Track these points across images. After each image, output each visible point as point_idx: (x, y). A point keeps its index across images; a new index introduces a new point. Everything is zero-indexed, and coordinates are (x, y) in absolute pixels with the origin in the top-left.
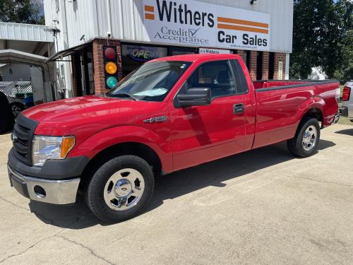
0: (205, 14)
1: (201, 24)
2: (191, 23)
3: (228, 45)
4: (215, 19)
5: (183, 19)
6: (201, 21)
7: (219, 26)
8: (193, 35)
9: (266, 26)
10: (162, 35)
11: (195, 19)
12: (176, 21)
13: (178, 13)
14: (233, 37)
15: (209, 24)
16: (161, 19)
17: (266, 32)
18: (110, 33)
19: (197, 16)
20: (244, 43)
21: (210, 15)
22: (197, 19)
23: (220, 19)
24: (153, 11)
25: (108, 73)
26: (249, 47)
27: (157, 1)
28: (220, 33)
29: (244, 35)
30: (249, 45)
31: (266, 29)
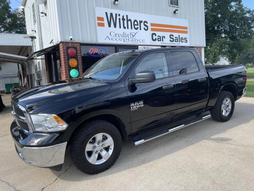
0: (142, 21)
1: (139, 29)
2: (132, 28)
5: (126, 25)
6: (139, 26)
7: (152, 30)
8: (133, 36)
9: (186, 28)
10: (110, 38)
11: (134, 25)
12: (120, 27)
13: (121, 21)
14: (163, 37)
15: (144, 28)
16: (110, 26)
17: (186, 32)
18: (71, 37)
19: (136, 23)
21: (145, 22)
22: (136, 25)
23: (152, 25)
24: (103, 20)
25: (71, 67)
26: (175, 44)
27: (106, 13)
28: (153, 34)
29: (171, 35)
30: (174, 42)
31: (186, 30)
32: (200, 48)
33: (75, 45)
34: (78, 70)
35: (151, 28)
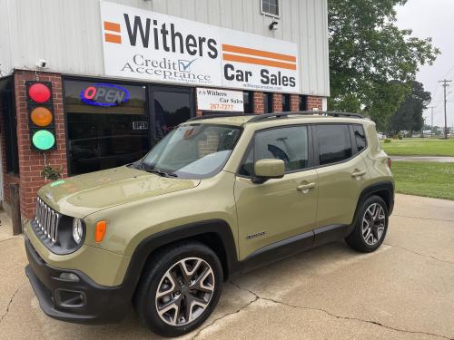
0: (204, 40)
1: (198, 53)
2: (182, 52)
3: (240, 85)
4: (218, 47)
5: (169, 44)
6: (197, 49)
7: (226, 57)
8: (185, 68)
9: (293, 59)
10: (134, 67)
11: (188, 45)
12: (157, 47)
13: (160, 36)
14: (247, 73)
15: (209, 53)
16: (133, 42)
17: (293, 67)
19: (191, 41)
20: (262, 81)
21: (211, 41)
22: (191, 45)
23: (225, 47)
24: (119, 31)
25: (35, 125)
26: (270, 88)
27: (126, 16)
28: (227, 67)
29: (262, 71)
30: (270, 85)
31: (293, 63)
32: (320, 98)
33: (50, 79)
34: (54, 134)
35: (224, 55)
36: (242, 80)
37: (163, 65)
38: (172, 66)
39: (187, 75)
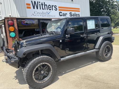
0: (53, 6)
1: (52, 10)
2: (47, 9)
4: (57, 7)
5: (44, 8)
6: (51, 8)
7: (59, 10)
8: (48, 14)
9: (79, 9)
10: (35, 14)
11: (49, 8)
12: (40, 9)
13: (41, 6)
14: (66, 14)
15: (55, 9)
16: (34, 8)
17: (79, 11)
18: (10, 15)
19: (50, 7)
20: (70, 16)
21: (55, 6)
22: (50, 8)
23: (59, 7)
25: (10, 31)
27: (32, 1)
28: (60, 13)
29: (70, 13)
31: (79, 10)
34: (15, 33)
36: (64, 16)
37: (42, 13)
38: (45, 13)
39: (49, 16)
